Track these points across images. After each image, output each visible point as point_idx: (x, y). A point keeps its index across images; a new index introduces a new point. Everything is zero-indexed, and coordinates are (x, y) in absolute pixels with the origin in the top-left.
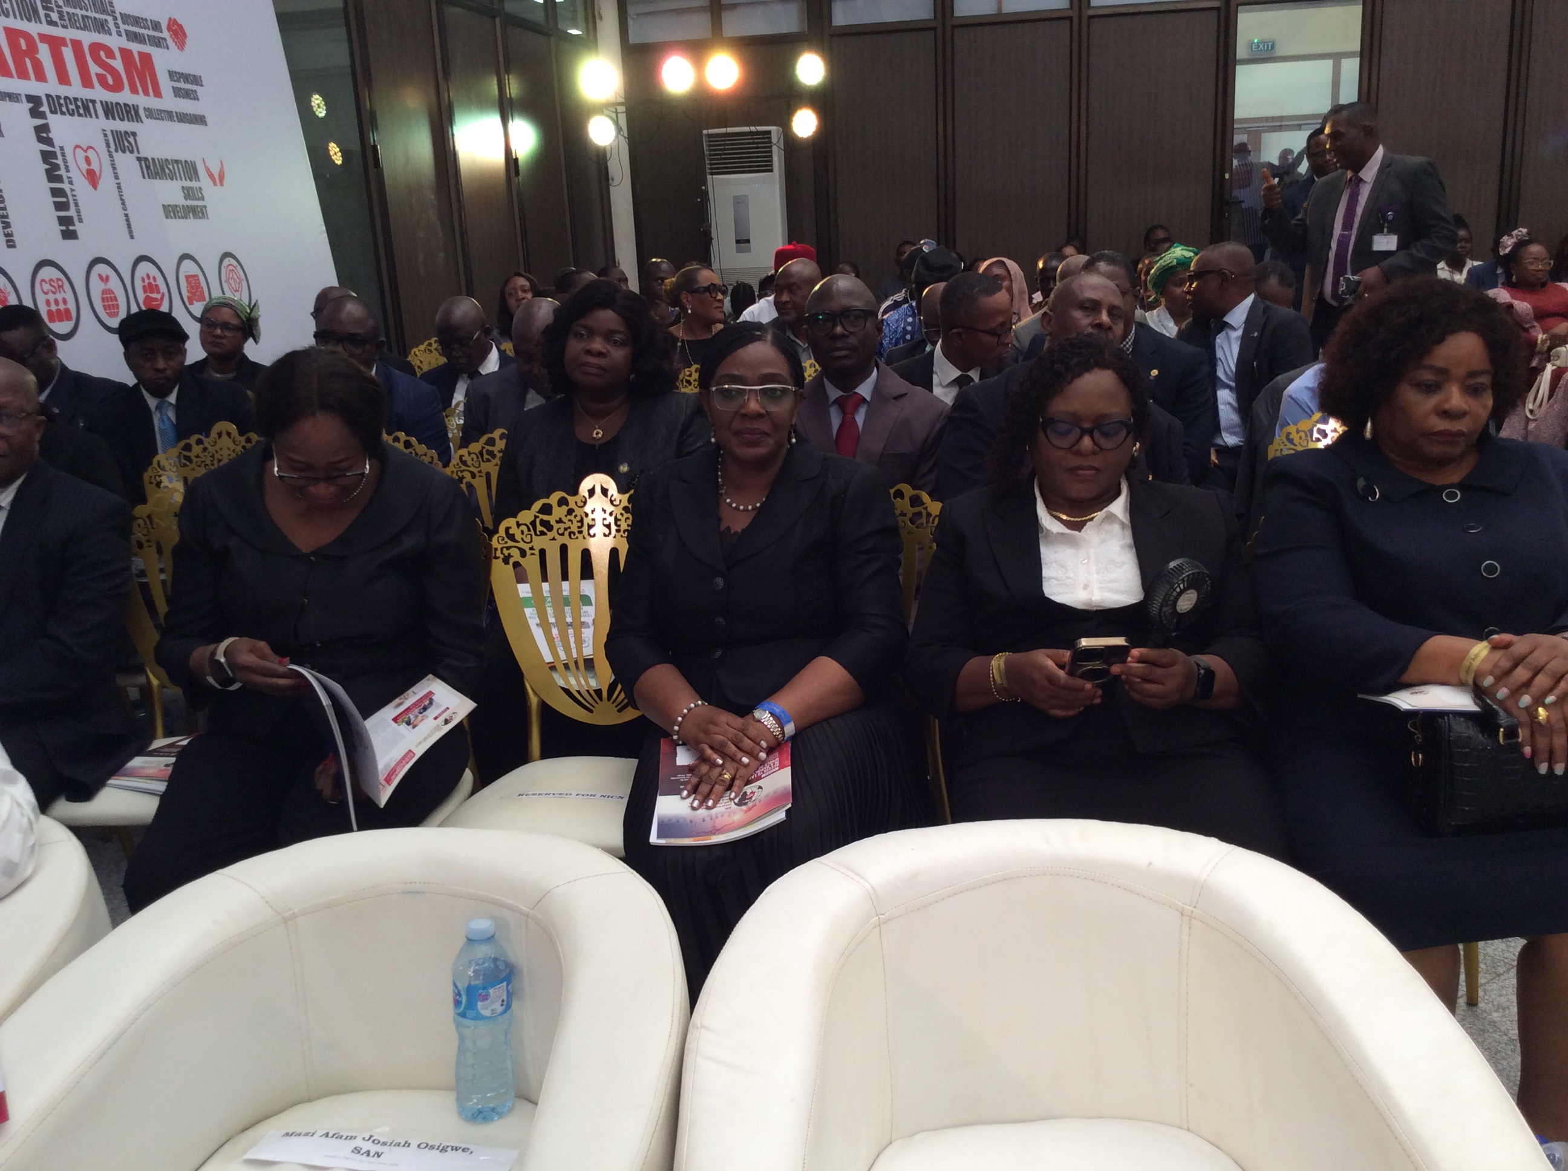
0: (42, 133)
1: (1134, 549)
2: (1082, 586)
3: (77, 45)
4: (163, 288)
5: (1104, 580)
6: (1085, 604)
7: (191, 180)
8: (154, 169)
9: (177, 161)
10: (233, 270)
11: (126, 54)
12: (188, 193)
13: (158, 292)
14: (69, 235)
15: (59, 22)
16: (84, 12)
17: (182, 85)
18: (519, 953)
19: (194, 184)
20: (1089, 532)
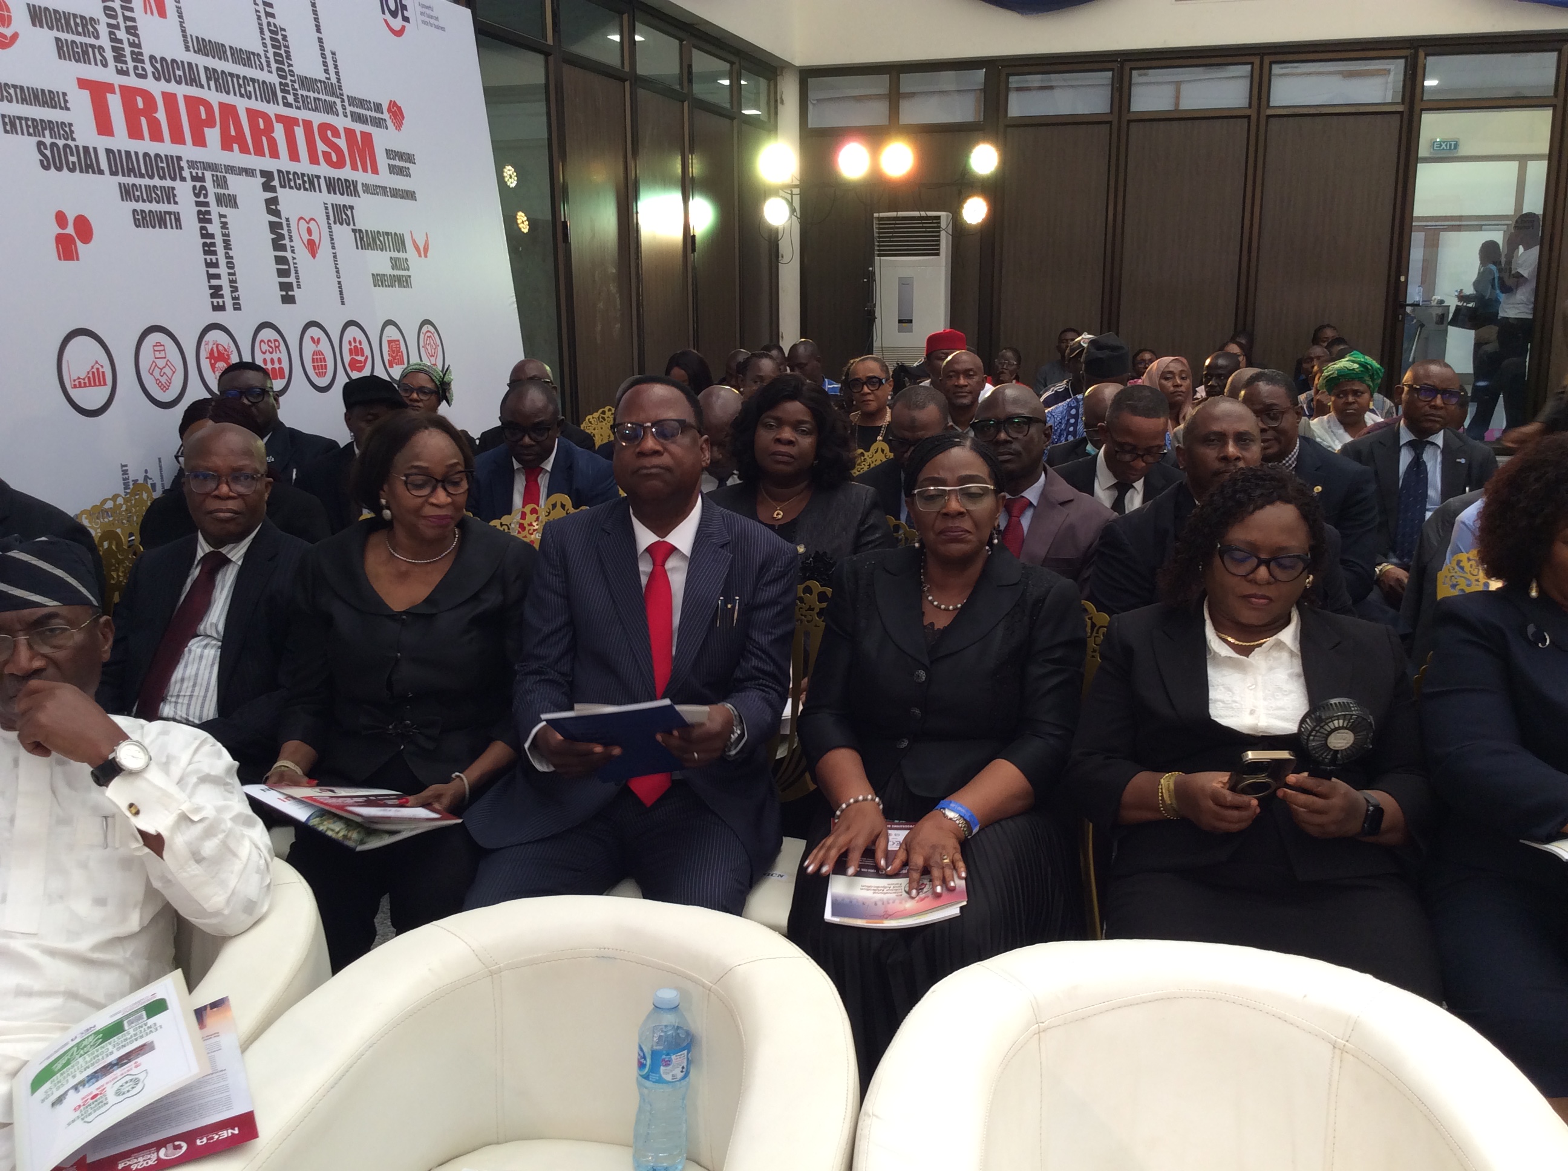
0: (272, 205)
1: (1303, 679)
2: (1248, 711)
3: (308, 125)
4: (367, 352)
5: (1272, 707)
6: (1251, 729)
7: (399, 251)
8: (366, 240)
9: (387, 234)
10: (430, 337)
11: (349, 133)
12: (396, 263)
13: (363, 355)
14: (288, 299)
15: (293, 103)
16: (316, 95)
17: (397, 163)
18: (700, 1023)
19: (401, 255)
20: (1257, 656)
